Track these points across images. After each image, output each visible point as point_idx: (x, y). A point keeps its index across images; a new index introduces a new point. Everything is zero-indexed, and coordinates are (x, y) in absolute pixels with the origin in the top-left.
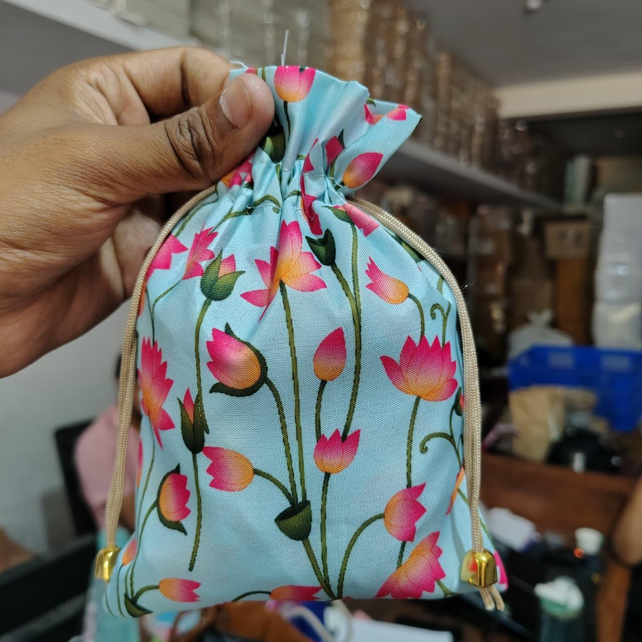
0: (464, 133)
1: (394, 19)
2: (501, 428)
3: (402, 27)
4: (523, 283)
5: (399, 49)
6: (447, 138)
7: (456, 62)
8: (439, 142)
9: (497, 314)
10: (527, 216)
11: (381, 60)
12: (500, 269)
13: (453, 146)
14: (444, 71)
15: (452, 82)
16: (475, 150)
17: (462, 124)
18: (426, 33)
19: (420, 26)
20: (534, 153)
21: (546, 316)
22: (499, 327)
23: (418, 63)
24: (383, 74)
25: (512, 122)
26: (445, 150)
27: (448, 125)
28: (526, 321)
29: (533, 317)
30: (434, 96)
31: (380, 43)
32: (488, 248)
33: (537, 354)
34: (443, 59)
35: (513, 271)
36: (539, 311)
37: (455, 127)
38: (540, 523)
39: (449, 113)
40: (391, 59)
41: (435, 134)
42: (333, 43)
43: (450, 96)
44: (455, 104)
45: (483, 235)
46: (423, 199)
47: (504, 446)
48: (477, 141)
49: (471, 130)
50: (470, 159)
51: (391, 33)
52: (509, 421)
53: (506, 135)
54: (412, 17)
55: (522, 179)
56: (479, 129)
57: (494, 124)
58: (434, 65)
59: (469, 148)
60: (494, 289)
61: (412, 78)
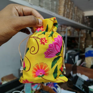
0: (79, 18)
1: (69, 2)
2: (84, 63)
3: (70, 3)
4: (88, 41)
5: (69, 6)
6: (76, 19)
7: (78, 8)
8: (75, 20)
9: (83, 45)
10: (88, 31)
11: (67, 8)
12: (84, 39)
13: (77, 20)
14: (76, 9)
15: (77, 11)
16: (81, 21)
17: (79, 17)
18: (73, 4)
19: (72, 3)
20: (90, 21)
21: (91, 46)
22: (84, 47)
23: (72, 8)
24: (67, 10)
25: (86, 17)
26: (76, 21)
27: (76, 17)
28: (88, 47)
29: (89, 46)
30: (74, 13)
31: (66, 6)
32: (82, 35)
33: (90, 52)
34: (76, 7)
35: (86, 39)
36: (90, 45)
37: (77, 17)
38: (89, 77)
39: (76, 15)
40: (68, 8)
41: (74, 18)
42: (59, 6)
43: (77, 13)
44: (78, 14)
45: (81, 33)
46: (72, 28)
47: (84, 65)
48: (81, 20)
49: (80, 18)
50: (80, 22)
51: (68, 4)
52: (85, 62)
53: (85, 19)
54: (71, 2)
55: (88, 25)
56: (81, 18)
57: (83, 17)
58: (75, 9)
59: (80, 21)
60: (83, 42)
61: (71, 10)
